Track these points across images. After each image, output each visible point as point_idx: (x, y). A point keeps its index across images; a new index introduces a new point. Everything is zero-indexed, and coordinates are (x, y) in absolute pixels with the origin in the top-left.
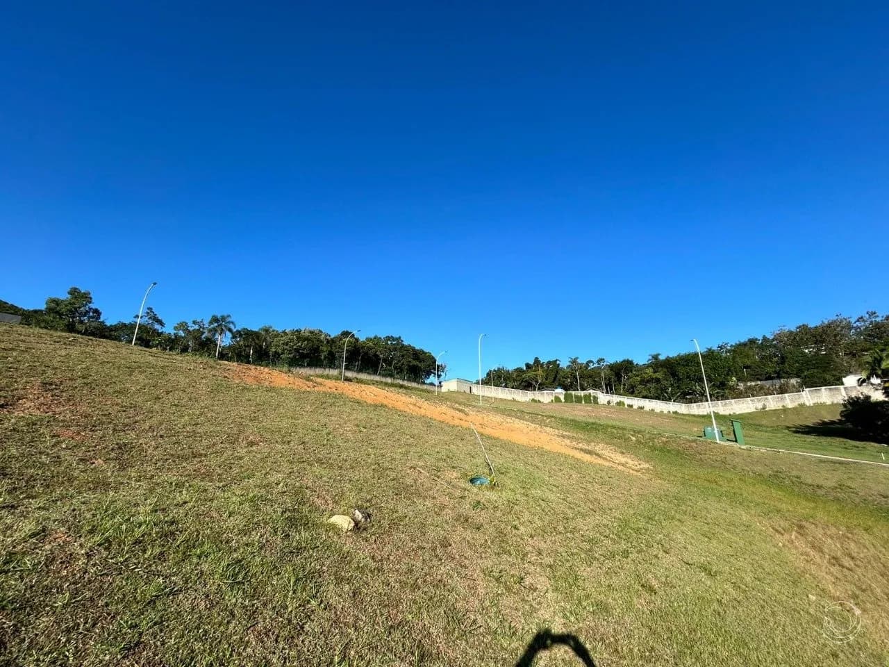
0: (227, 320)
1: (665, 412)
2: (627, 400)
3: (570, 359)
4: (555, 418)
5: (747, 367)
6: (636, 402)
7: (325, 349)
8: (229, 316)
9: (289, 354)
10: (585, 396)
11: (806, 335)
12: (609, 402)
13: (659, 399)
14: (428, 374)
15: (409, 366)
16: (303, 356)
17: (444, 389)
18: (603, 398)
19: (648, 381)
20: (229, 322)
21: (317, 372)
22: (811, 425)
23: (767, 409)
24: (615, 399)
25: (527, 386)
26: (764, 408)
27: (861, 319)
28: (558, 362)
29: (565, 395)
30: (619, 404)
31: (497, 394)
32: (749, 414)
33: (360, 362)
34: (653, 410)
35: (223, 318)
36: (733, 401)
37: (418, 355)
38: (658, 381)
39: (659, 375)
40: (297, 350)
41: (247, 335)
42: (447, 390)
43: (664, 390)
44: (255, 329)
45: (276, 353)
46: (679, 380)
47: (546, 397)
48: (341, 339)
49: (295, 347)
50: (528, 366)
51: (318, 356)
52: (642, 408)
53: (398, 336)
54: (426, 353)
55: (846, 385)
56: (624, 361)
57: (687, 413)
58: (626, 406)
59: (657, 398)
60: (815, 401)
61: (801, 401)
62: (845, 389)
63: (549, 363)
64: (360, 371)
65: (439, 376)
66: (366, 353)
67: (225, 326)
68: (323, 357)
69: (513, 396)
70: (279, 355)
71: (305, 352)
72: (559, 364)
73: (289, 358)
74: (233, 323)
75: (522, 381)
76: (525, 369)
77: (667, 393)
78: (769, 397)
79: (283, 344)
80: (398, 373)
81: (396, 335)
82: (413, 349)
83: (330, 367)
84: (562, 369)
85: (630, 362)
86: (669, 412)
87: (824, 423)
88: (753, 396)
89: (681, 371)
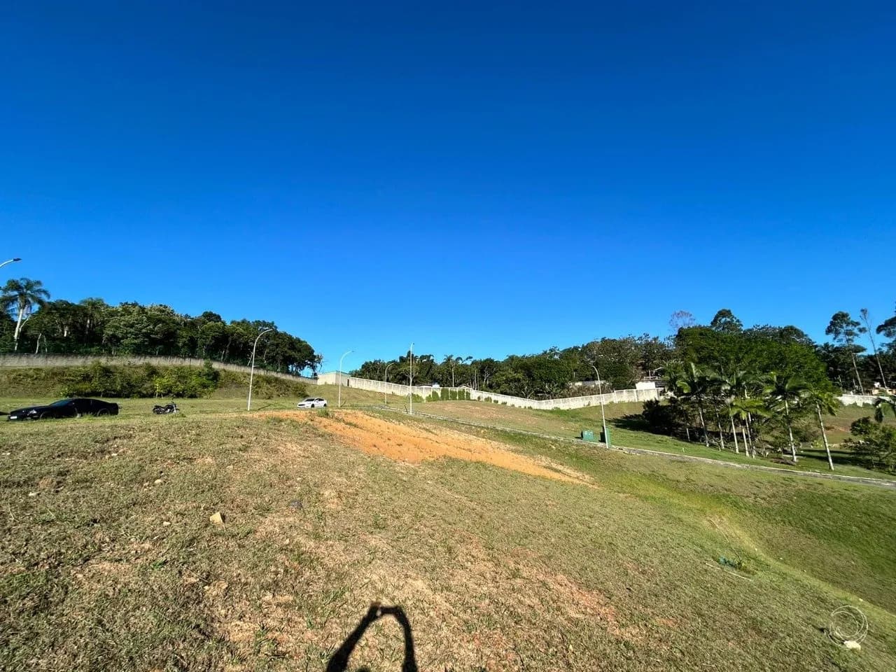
0: (36, 288)
1: (523, 407)
2: (494, 397)
3: (446, 357)
4: (488, 428)
5: (575, 370)
6: (501, 398)
7: (185, 334)
8: (39, 283)
9: (136, 339)
10: (459, 392)
11: (609, 346)
12: (479, 398)
13: (518, 396)
14: (302, 365)
15: (283, 356)
16: (154, 342)
17: (320, 382)
18: (475, 394)
19: (511, 381)
20: (39, 291)
21: (174, 363)
22: (619, 418)
23: (591, 405)
24: (485, 395)
25: (401, 379)
26: (589, 405)
27: (640, 338)
28: (431, 358)
29: (442, 390)
30: (488, 399)
31: (377, 388)
32: (580, 409)
33: (227, 352)
34: (513, 405)
35: (29, 286)
36: (570, 399)
37: (294, 344)
38: (519, 380)
39: (520, 376)
40: (147, 335)
41: (64, 309)
42: (324, 383)
43: (522, 388)
44: (76, 301)
45: (114, 336)
46: (534, 380)
47: (424, 392)
48: (204, 323)
49: (144, 331)
50: (401, 358)
51: (174, 342)
52: (505, 403)
53: (270, 322)
54: (302, 342)
55: (638, 389)
56: (487, 360)
57: (538, 408)
58: (493, 402)
59: (517, 395)
60: (619, 400)
61: (611, 400)
62: (637, 391)
63: (423, 357)
64: (227, 362)
65: (314, 368)
66: (234, 341)
67: (32, 296)
68: (180, 344)
69: (392, 390)
70: (118, 340)
71: (158, 337)
72: (433, 360)
73: (135, 344)
74: (45, 292)
75: (398, 374)
76: (398, 361)
77: (524, 391)
78: (593, 396)
79: (125, 325)
80: (269, 364)
81: (269, 320)
82: (290, 338)
83: (190, 357)
84: (436, 365)
85: (492, 361)
86: (525, 407)
87: (627, 417)
88: (583, 395)
89: (536, 373)
